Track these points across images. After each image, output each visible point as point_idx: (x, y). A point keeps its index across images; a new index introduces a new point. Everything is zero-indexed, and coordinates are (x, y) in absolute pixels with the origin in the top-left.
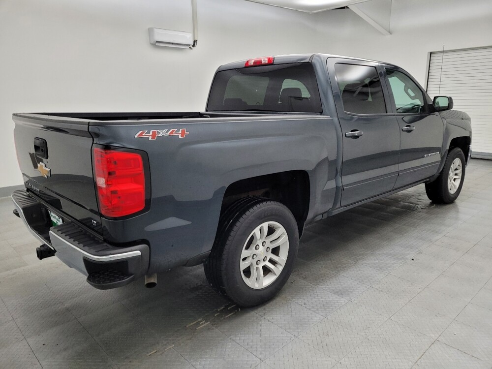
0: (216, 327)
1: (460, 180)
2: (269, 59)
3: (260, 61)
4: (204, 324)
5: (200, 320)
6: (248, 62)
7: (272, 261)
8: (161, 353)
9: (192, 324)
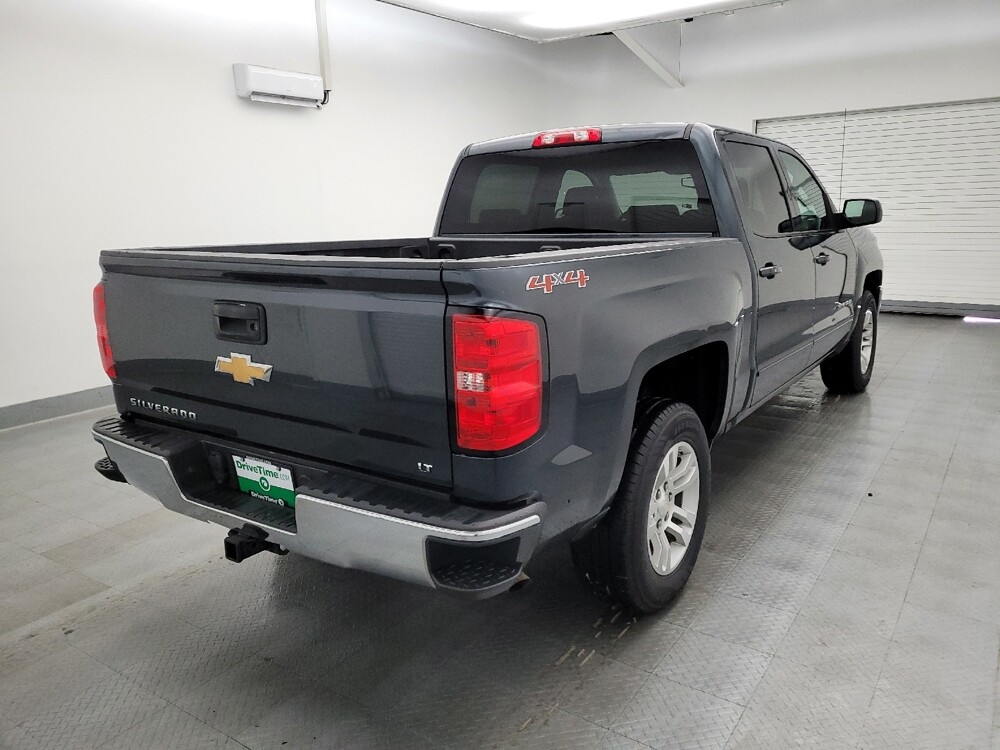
0: (615, 658)
1: (870, 349)
2: (591, 133)
3: (571, 137)
4: (589, 657)
5: (573, 648)
6: (539, 138)
7: (677, 520)
8: (543, 721)
9: (563, 658)
